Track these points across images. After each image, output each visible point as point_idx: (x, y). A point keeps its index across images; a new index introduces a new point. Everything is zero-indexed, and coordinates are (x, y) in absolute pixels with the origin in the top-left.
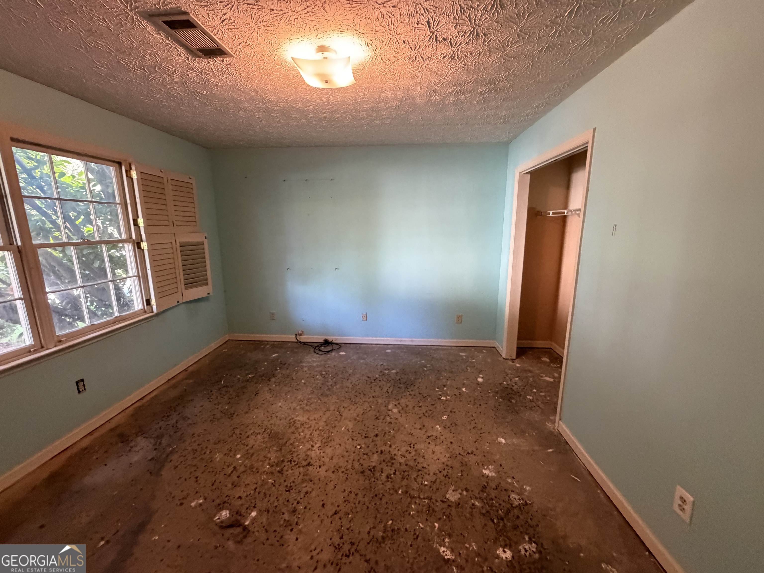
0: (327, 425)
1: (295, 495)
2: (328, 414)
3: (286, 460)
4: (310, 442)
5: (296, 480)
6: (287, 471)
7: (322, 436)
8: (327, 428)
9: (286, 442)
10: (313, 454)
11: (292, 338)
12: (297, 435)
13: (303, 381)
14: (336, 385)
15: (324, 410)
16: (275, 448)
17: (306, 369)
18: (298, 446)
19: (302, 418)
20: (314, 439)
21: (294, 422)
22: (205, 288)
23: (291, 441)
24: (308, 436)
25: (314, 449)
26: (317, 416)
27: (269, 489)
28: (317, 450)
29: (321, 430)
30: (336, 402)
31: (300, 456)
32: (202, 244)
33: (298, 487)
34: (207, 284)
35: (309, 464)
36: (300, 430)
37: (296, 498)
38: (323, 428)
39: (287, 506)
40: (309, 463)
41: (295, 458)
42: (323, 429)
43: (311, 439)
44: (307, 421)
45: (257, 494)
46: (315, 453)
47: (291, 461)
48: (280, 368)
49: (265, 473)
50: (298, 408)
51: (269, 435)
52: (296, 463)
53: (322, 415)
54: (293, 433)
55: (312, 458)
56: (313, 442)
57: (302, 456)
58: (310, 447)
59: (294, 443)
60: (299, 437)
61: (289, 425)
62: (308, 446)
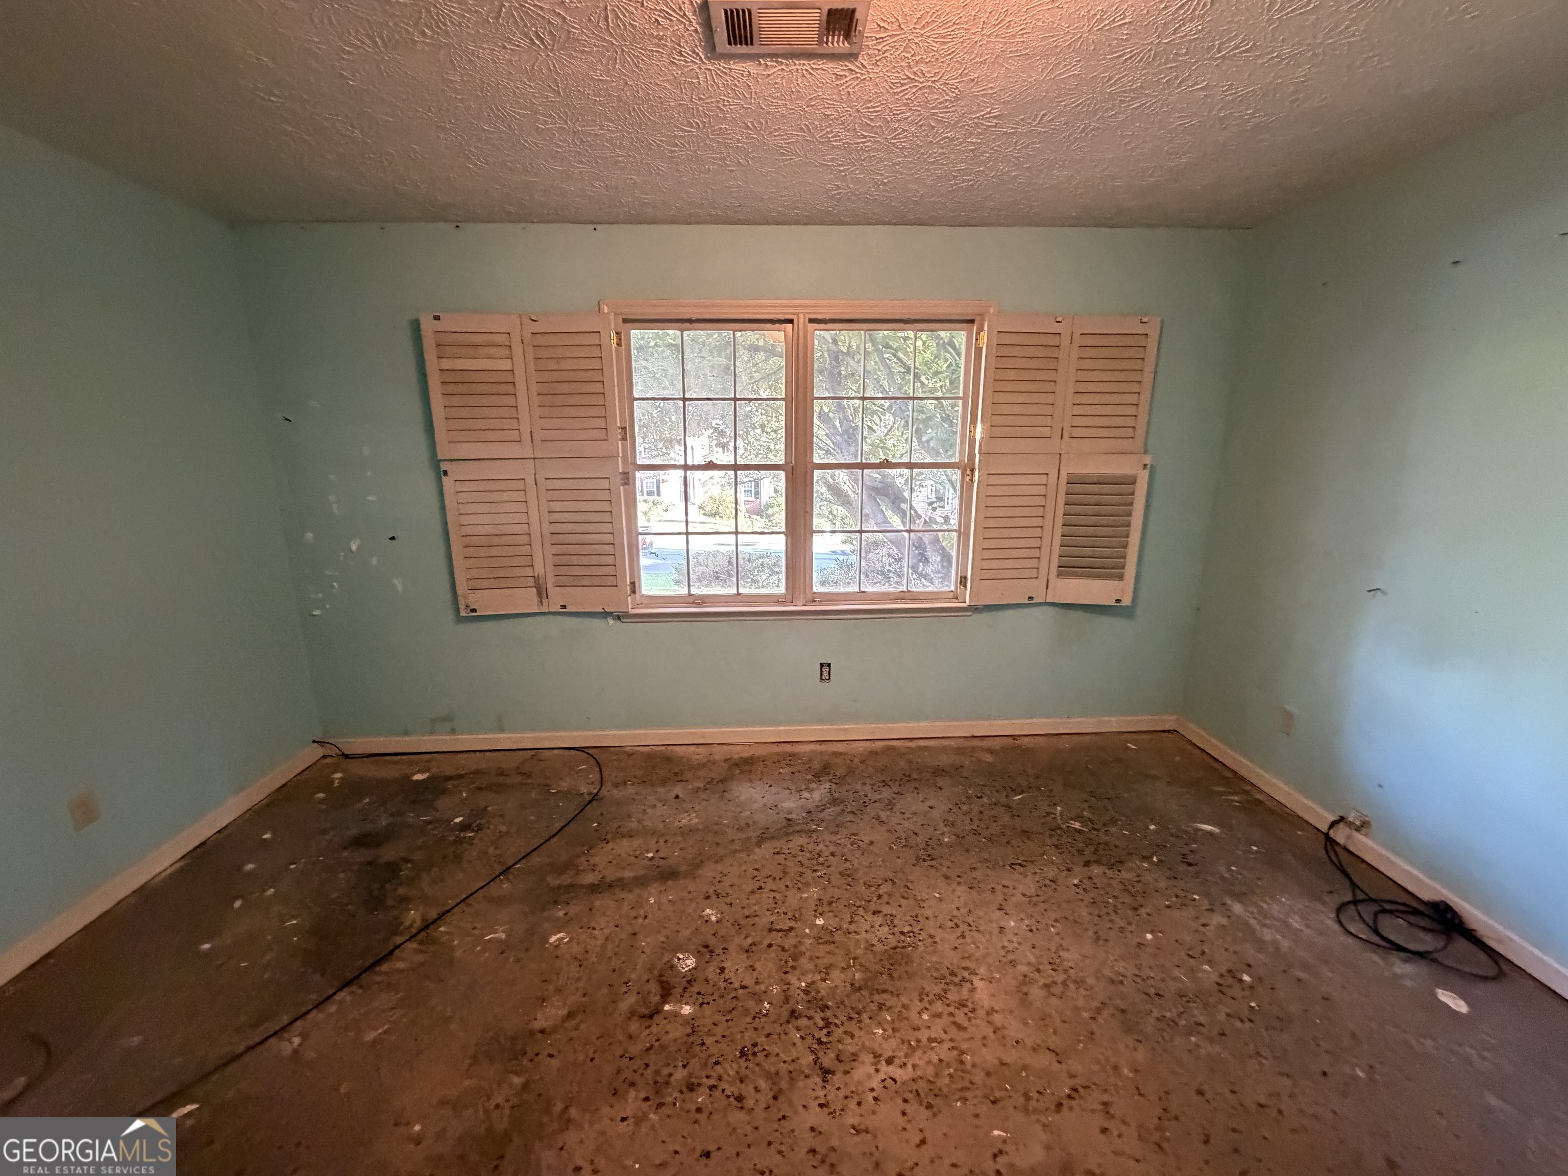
0: (988, 1074)
1: (732, 1073)
2: (1043, 1060)
3: (829, 1013)
4: (905, 1046)
5: (772, 1059)
6: (798, 1029)
7: (937, 1075)
8: (979, 1078)
9: (884, 991)
10: (863, 1071)
11: (1322, 818)
12: (917, 1005)
13: (1149, 936)
14: (1212, 1041)
15: (1054, 1042)
16: (858, 976)
17: (1217, 919)
18: (880, 1024)
19: (983, 993)
20: (919, 1053)
21: (963, 979)
22: (1114, 584)
23: (891, 1001)
24: (924, 1035)
25: (883, 1067)
26: (1014, 1029)
27: (747, 1012)
28: (882, 1076)
29: (962, 1062)
30: (1116, 1068)
31: (849, 1040)
32: (1132, 481)
33: (754, 1073)
34: (1121, 577)
35: (826, 1073)
36: (939, 1007)
37: (726, 1077)
38: (974, 1065)
39: (704, 1066)
40: (833, 1073)
41: (839, 1032)
42: (968, 1066)
43: (913, 1049)
44: (981, 1013)
45: (733, 994)
46: (869, 1076)
47: (827, 1023)
48: (1160, 861)
49: (785, 987)
50: (1022, 968)
51: (895, 948)
52: (824, 1040)
53: (1029, 1042)
54: (922, 995)
55: (847, 1073)
56: (906, 1056)
57: (850, 1046)
58: (888, 1054)
59: (889, 1009)
60: (913, 1016)
61: (945, 972)
62: (888, 1048)
